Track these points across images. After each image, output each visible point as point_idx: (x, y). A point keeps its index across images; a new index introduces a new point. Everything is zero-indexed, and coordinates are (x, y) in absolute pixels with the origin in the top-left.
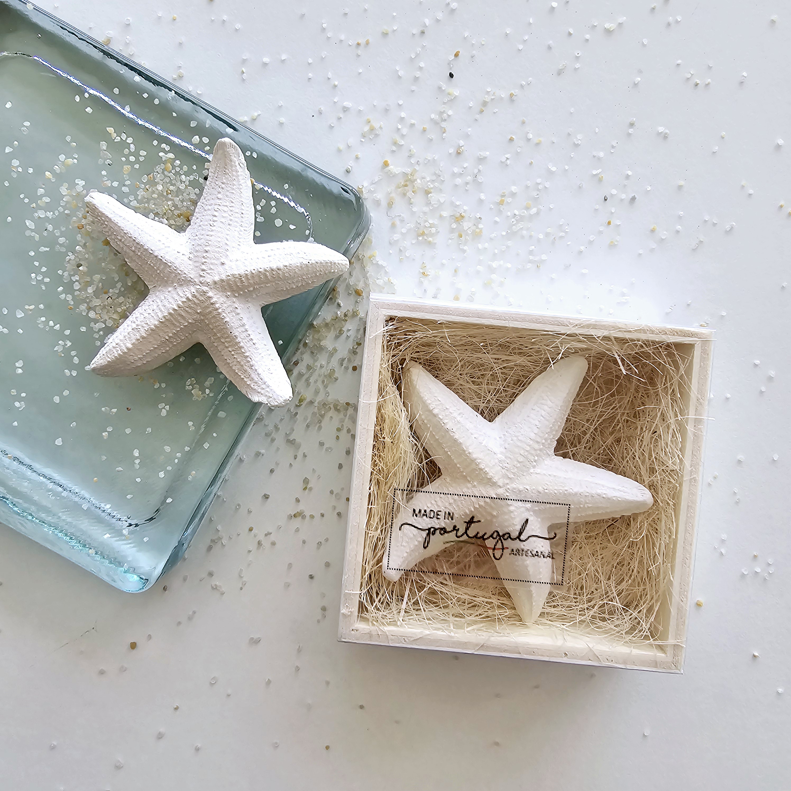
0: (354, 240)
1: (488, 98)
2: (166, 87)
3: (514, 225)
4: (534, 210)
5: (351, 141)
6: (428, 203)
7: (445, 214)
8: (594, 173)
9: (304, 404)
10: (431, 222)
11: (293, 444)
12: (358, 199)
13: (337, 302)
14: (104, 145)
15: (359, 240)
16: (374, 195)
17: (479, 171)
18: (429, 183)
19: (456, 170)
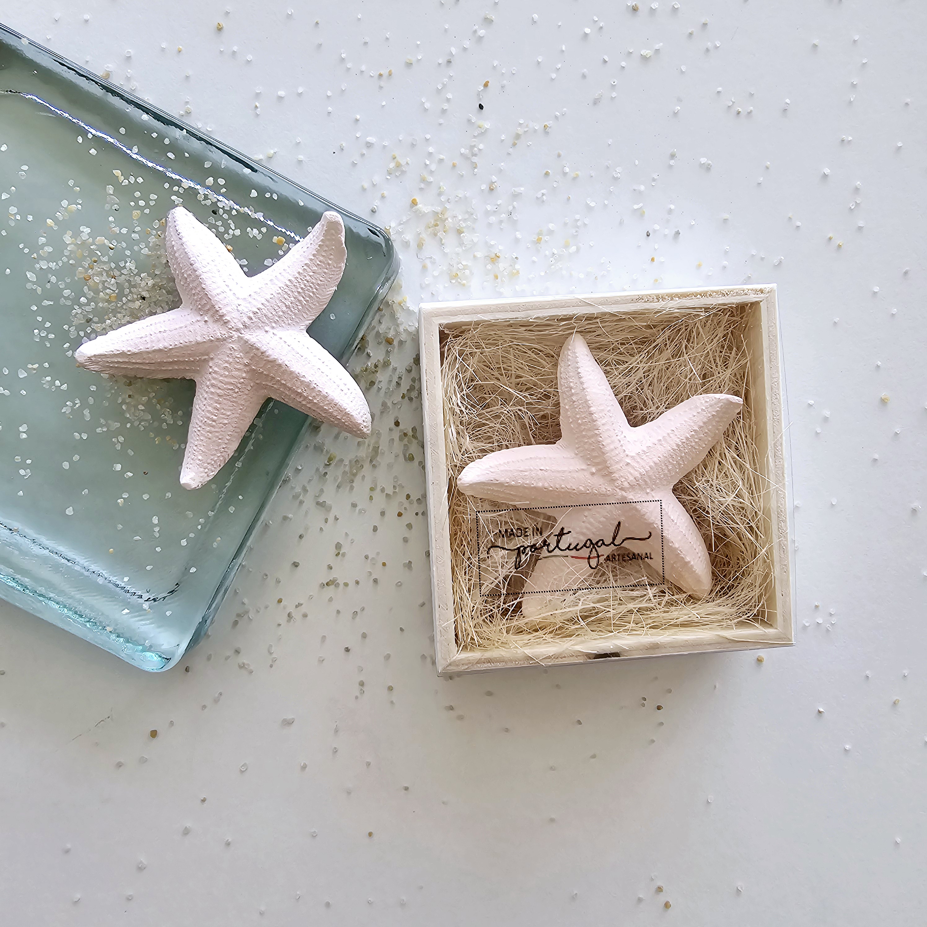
0: (383, 285)
1: (520, 131)
2: (177, 126)
3: (552, 265)
4: (573, 249)
5: (377, 179)
6: (461, 244)
7: (479, 255)
8: (635, 208)
9: (333, 463)
10: (464, 263)
11: (324, 507)
12: (387, 240)
13: (366, 352)
14: (110, 189)
15: (387, 285)
16: (403, 236)
17: (514, 207)
18: (461, 222)
19: (489, 208)
